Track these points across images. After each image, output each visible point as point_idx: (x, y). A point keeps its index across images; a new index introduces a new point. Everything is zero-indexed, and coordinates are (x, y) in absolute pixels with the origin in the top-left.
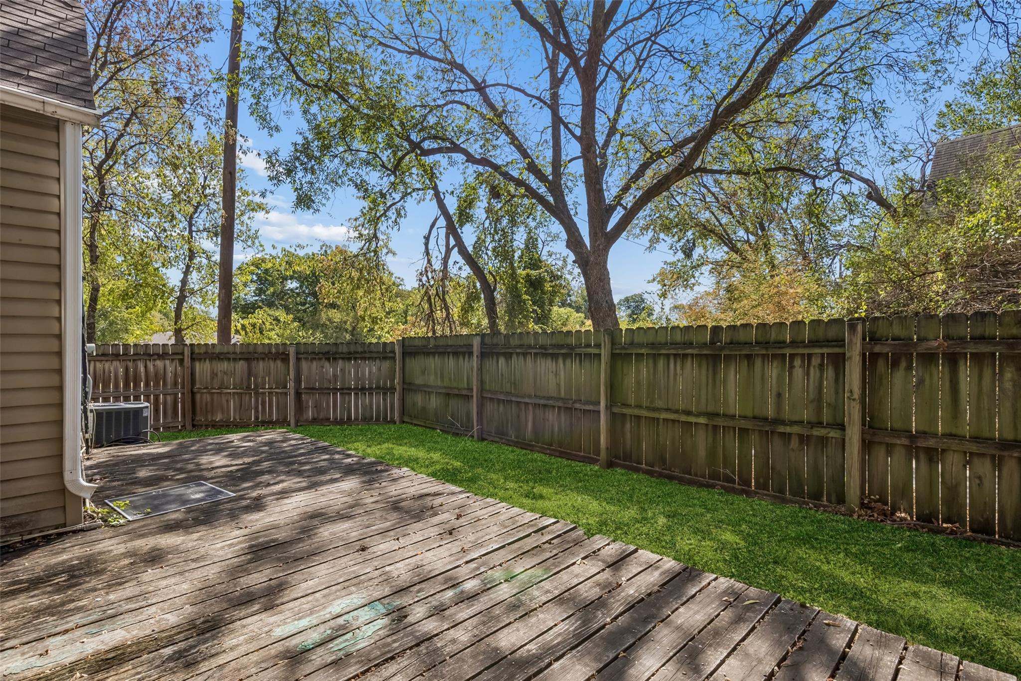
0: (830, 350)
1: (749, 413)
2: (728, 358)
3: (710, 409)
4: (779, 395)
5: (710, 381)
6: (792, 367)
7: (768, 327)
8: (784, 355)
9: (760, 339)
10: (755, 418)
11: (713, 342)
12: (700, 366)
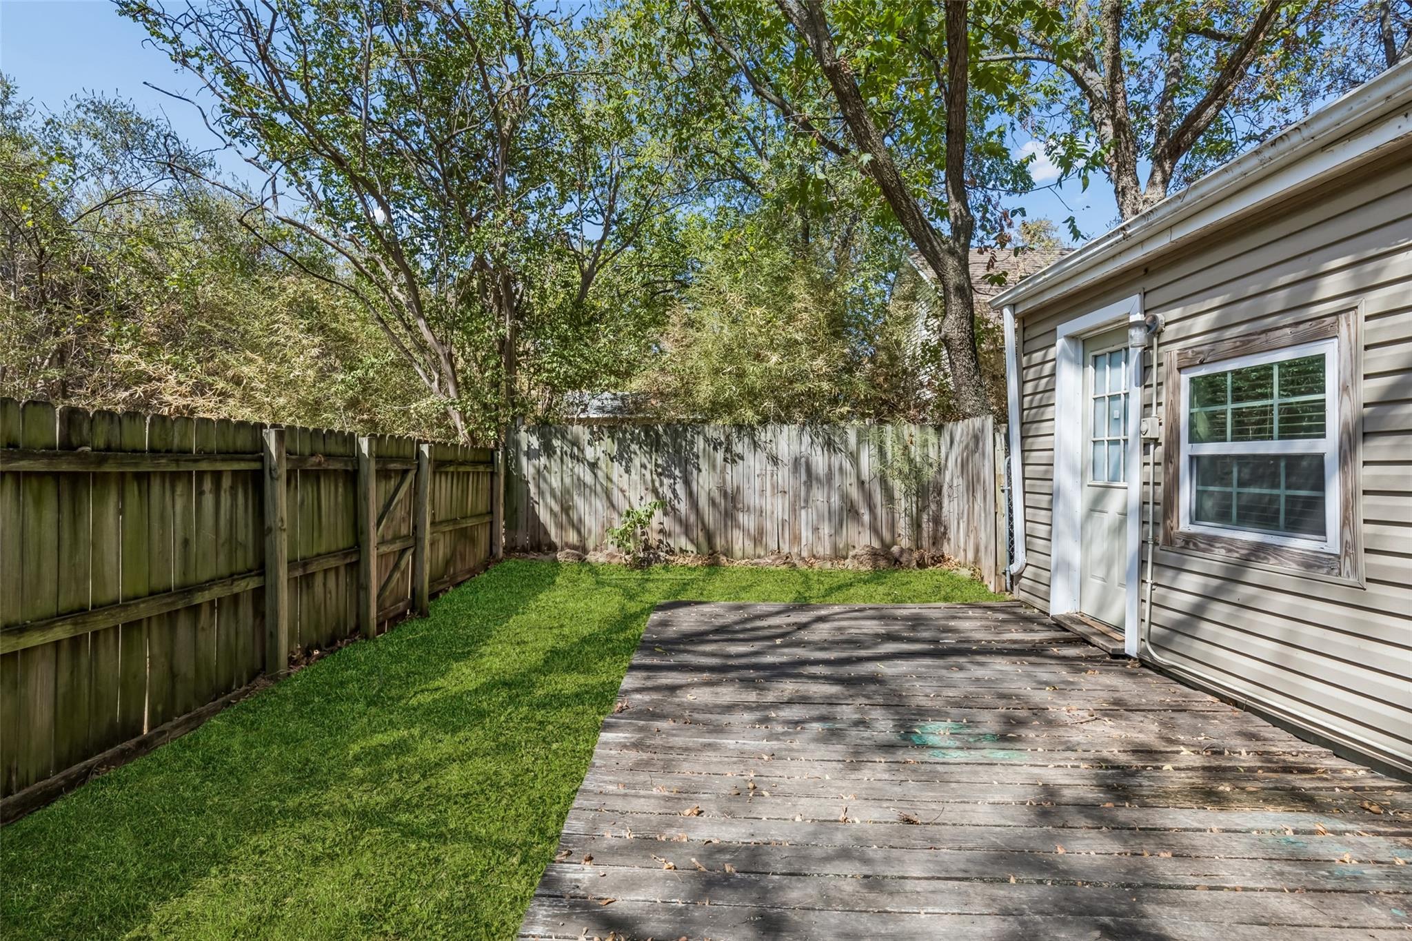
0: (237, 466)
1: (142, 589)
2: (101, 480)
3: (66, 603)
4: (186, 542)
5: (66, 535)
6: (200, 493)
7: (168, 424)
8: (190, 473)
9: (158, 444)
10: (152, 593)
11: (68, 446)
12: (38, 502)
